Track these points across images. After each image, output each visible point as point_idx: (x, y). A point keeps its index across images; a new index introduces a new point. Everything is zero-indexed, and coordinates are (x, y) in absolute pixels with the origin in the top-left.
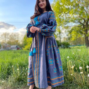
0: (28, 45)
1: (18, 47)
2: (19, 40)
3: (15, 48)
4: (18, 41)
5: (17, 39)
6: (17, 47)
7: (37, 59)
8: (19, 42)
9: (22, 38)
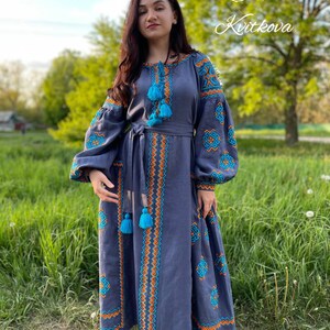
0: (71, 119)
1: (21, 118)
2: (21, 91)
3: (7, 122)
4: (17, 94)
5: (13, 88)
6: (13, 117)
7: (151, 251)
8: (21, 98)
9: (34, 84)
